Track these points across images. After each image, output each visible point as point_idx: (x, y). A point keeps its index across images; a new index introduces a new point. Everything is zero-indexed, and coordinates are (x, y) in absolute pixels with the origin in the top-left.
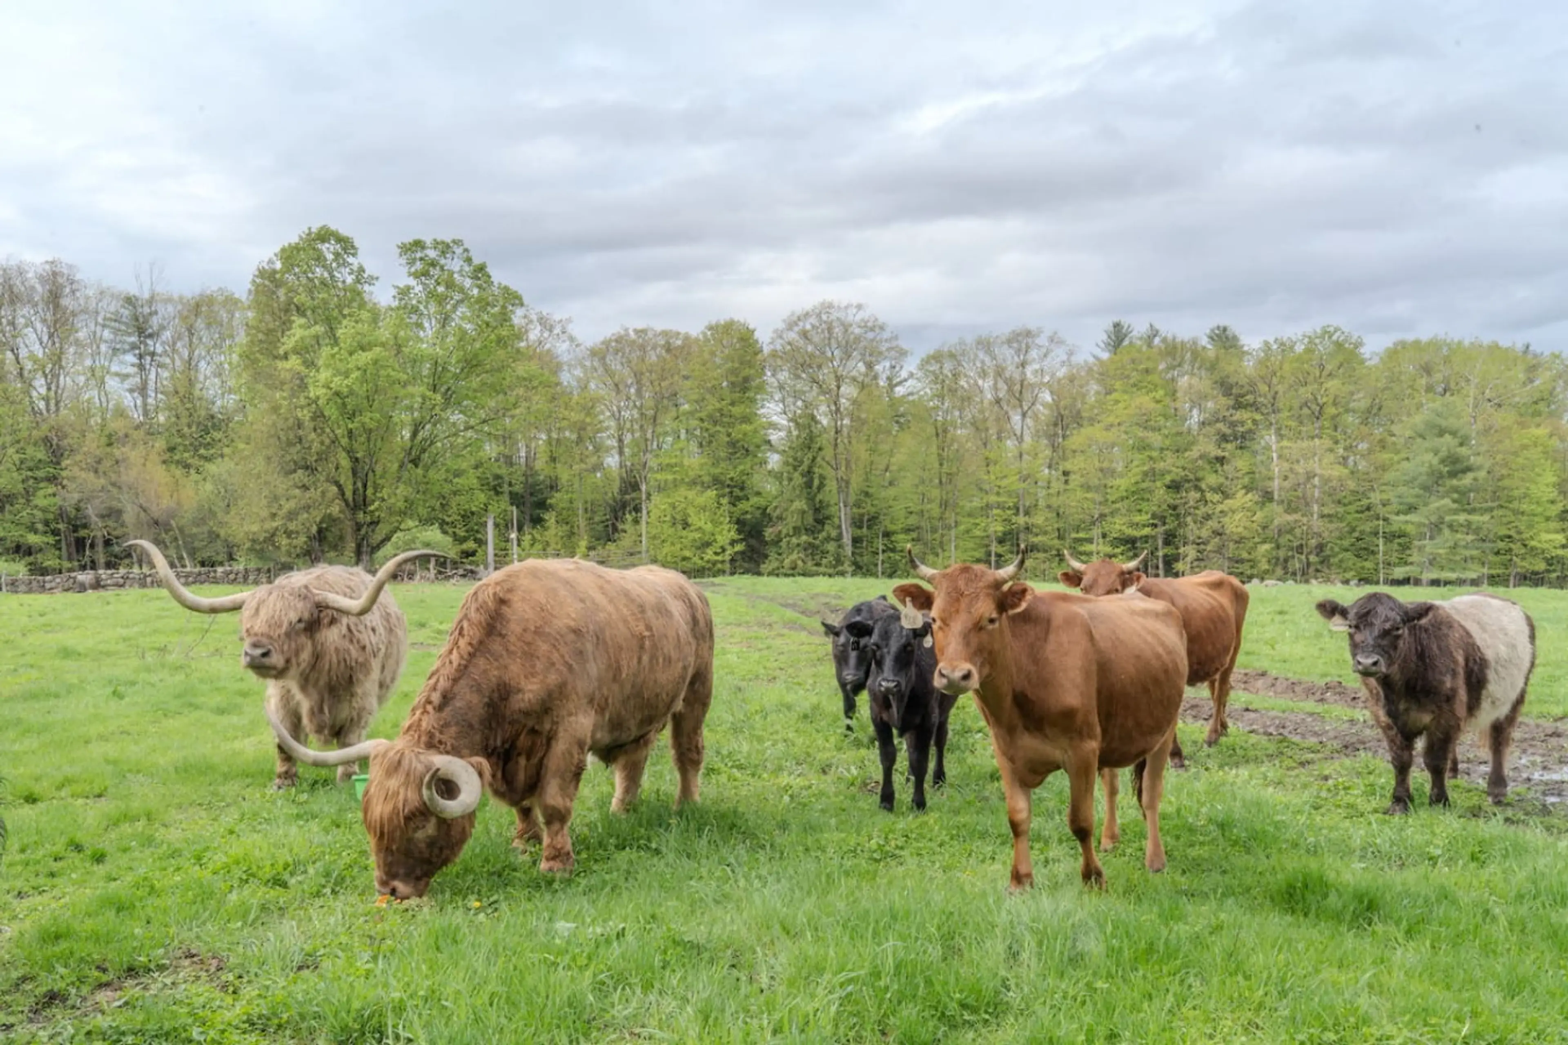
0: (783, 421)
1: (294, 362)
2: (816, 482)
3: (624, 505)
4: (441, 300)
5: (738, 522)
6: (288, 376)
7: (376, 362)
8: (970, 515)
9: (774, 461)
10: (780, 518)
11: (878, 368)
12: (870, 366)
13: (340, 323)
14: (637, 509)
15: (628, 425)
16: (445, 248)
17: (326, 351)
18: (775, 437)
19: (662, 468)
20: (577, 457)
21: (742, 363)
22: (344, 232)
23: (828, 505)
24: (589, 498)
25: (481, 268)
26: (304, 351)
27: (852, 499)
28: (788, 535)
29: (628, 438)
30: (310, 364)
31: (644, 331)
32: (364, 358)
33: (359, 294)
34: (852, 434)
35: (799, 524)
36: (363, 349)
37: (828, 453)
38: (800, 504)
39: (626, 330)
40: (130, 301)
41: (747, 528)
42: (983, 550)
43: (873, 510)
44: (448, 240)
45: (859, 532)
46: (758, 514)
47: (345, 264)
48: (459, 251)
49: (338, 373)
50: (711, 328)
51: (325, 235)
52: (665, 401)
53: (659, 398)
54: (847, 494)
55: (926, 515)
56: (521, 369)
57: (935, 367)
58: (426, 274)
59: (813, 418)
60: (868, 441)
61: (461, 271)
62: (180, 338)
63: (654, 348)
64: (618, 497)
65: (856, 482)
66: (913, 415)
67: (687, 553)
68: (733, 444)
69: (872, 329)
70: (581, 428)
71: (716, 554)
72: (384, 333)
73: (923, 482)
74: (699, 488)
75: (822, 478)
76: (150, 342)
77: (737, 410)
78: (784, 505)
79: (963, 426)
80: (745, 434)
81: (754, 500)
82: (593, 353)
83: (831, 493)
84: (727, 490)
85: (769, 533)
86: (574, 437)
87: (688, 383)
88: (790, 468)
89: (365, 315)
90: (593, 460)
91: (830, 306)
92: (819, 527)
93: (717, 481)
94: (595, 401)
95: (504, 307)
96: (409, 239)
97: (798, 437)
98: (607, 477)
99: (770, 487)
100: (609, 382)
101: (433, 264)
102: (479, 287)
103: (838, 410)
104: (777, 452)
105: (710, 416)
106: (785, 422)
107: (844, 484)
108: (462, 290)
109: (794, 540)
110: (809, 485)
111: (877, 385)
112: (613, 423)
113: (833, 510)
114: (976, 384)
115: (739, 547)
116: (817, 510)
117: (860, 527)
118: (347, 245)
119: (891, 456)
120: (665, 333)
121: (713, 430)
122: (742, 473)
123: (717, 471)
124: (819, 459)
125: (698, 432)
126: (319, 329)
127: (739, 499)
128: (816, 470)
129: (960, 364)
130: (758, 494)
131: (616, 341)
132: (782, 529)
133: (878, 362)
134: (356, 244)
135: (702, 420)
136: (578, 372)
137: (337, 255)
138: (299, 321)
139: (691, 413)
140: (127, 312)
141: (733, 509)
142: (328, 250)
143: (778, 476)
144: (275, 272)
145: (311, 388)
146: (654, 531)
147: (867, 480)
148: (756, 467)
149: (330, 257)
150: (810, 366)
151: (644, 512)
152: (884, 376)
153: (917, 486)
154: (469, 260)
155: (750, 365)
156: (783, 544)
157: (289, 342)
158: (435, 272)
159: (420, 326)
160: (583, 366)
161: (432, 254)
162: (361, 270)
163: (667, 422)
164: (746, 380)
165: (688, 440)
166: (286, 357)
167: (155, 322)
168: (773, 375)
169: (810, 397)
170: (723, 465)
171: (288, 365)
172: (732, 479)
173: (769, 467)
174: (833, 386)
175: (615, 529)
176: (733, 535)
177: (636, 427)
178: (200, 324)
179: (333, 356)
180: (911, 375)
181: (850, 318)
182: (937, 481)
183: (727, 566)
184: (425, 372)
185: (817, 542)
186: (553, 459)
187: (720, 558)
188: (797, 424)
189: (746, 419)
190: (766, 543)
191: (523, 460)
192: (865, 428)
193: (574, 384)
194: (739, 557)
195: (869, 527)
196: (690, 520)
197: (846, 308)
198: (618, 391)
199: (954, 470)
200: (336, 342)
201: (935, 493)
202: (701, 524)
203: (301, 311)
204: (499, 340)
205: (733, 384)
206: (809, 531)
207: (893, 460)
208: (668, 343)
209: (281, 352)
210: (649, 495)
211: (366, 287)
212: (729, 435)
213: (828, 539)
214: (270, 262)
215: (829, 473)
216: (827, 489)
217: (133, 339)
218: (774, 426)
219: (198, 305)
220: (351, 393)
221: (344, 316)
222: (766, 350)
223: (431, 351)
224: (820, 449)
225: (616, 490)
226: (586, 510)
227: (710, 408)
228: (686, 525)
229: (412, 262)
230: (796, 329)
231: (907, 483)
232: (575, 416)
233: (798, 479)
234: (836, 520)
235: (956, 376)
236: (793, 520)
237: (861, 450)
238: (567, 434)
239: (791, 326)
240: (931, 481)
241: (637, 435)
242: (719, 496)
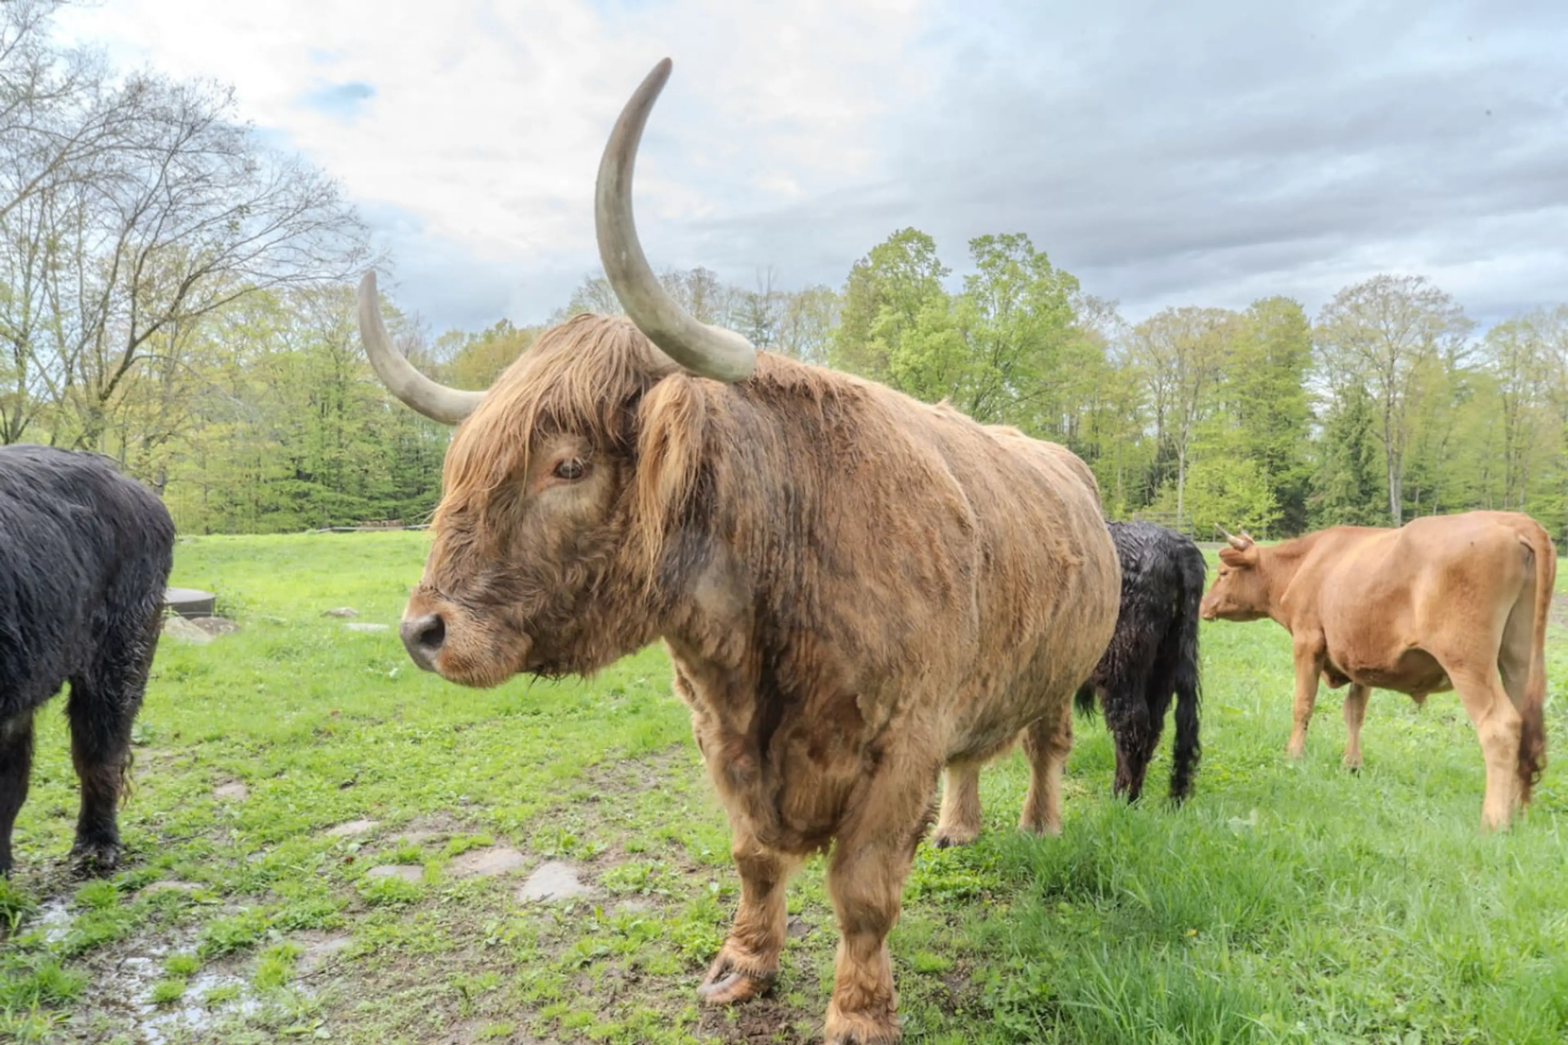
0: (1329, 394)
1: (880, 343)
2: (1364, 454)
3: (1161, 472)
4: (1006, 287)
5: (1277, 491)
6: (875, 354)
7: (947, 341)
8: (1541, 492)
9: (1317, 432)
10: (1322, 489)
11: (1438, 341)
12: (1429, 339)
13: (918, 310)
14: (1174, 476)
15: (1168, 398)
16: (1010, 241)
17: (906, 333)
18: (1319, 409)
19: (1200, 438)
20: (1119, 427)
21: (1287, 337)
22: (925, 232)
23: (1376, 478)
24: (1127, 464)
25: (1042, 258)
26: (888, 334)
27: (1403, 472)
28: (1331, 505)
29: (1167, 409)
30: (890, 345)
31: (1189, 311)
32: (938, 338)
33: (935, 284)
34: (1407, 406)
35: (1343, 494)
36: (936, 330)
37: (1378, 426)
38: (1346, 475)
39: (1171, 309)
40: (751, 298)
41: (1287, 497)
42: (1558, 529)
43: (1427, 483)
44: (1013, 234)
45: (1409, 505)
46: (1298, 484)
47: (924, 259)
48: (1022, 243)
49: (915, 351)
50: (1256, 305)
51: (910, 235)
52: (1207, 376)
53: (1201, 372)
54: (1398, 466)
55: (1489, 490)
56: (1072, 345)
57: (1505, 338)
58: (992, 265)
59: (1363, 391)
60: (1424, 413)
61: (1024, 260)
62: (787, 327)
63: (1198, 325)
64: (1156, 465)
65: (1409, 454)
66: (1478, 389)
67: (1223, 519)
68: (1275, 416)
69: (1434, 301)
70: (1123, 401)
71: (1253, 520)
72: (954, 317)
73: (1486, 456)
74: (1237, 457)
75: (1371, 450)
76: (765, 331)
77: (1280, 383)
78: (1327, 476)
79: (1537, 399)
80: (1288, 406)
81: (1295, 470)
82: (1138, 331)
83: (1379, 466)
84: (1267, 460)
85: (1310, 503)
86: (1115, 408)
87: (1231, 359)
88: (1336, 440)
89: (940, 302)
90: (1134, 429)
91: (1388, 279)
92: (1365, 498)
93: (1257, 452)
94: (1138, 376)
95: (1061, 291)
96: (978, 235)
97: (1346, 409)
98: (1145, 445)
99: (1312, 459)
100: (1153, 357)
101: (999, 256)
102: (1039, 274)
103: (1391, 383)
104: (1321, 424)
105: (1253, 389)
106: (1332, 395)
107: (1395, 457)
108: (1024, 278)
109: (1337, 511)
110: (1356, 457)
111: (1436, 359)
112: (1153, 396)
113: (1381, 482)
114: (1555, 354)
115: (1277, 515)
116: (1364, 482)
117: (1412, 500)
118: (927, 243)
119: (1450, 429)
120: (1210, 312)
121: (1254, 401)
122: (1284, 444)
123: (1257, 441)
124: (1368, 431)
125: (1238, 405)
126: (900, 315)
127: (1279, 468)
128: (1365, 442)
129: (1536, 335)
130: (1299, 464)
131: (1161, 320)
132: (1327, 498)
133: (1439, 335)
134: (935, 242)
135: (1243, 393)
136: (1123, 350)
137: (918, 252)
138: (884, 308)
139: (1233, 387)
140: (748, 308)
141: (1272, 478)
142: (910, 248)
143: (1321, 447)
144: (868, 269)
145: (892, 365)
146: (1190, 497)
147: (1422, 452)
148: (1299, 439)
149: (913, 254)
150: (1362, 340)
151: (1181, 479)
152: (1444, 349)
153: (1479, 461)
154: (1031, 251)
155: (1296, 339)
156: (1325, 514)
157: (877, 326)
158: (1000, 263)
159: (984, 310)
160: (1128, 345)
161: (998, 247)
162: (937, 263)
163: (1208, 393)
164: (1292, 354)
165: (1227, 412)
166: (872, 339)
167: (769, 315)
168: (1321, 350)
169: (1360, 371)
170: (1264, 435)
171: (874, 345)
172: (1272, 450)
173: (1312, 438)
174: (1387, 358)
175: (1151, 493)
176: (1272, 503)
177: (1176, 399)
178: (803, 315)
179: (912, 337)
180: (1477, 347)
181: (1409, 291)
182: (1502, 456)
183: (1264, 533)
184: (988, 350)
185: (1363, 513)
186: (1096, 429)
187: (1257, 524)
188: (1345, 396)
189: (1291, 392)
190: (1307, 513)
191: (1066, 430)
192: (1421, 402)
193: (1117, 360)
194: (1277, 525)
195: (1422, 501)
196: (1227, 488)
197: (1406, 281)
198: (1160, 367)
199: (1525, 444)
200: (914, 325)
201: (1501, 468)
202: (1239, 491)
203: (886, 301)
204: (1055, 321)
205: (1278, 359)
206: (1356, 502)
207: (1453, 433)
208: (1212, 321)
209: (869, 335)
210: (1186, 463)
211: (941, 278)
212: (1271, 407)
213: (1375, 510)
214: (864, 260)
215: (1378, 444)
216: (1376, 460)
217: (753, 329)
218: (1320, 399)
219: (802, 300)
220: (925, 368)
221: (922, 303)
222: (1314, 325)
223: (993, 330)
224: (1370, 421)
225: (1154, 458)
226: (1123, 475)
227: (1253, 381)
228: (1222, 492)
229: (980, 256)
230: (1348, 304)
231: (1468, 456)
232: (1117, 390)
233: (1344, 451)
234: (1385, 492)
235: (1531, 348)
236: (1336, 491)
237: (1416, 422)
238: (1109, 406)
239: (1342, 299)
240: (1495, 456)
241: (1176, 407)
242: (1259, 465)
